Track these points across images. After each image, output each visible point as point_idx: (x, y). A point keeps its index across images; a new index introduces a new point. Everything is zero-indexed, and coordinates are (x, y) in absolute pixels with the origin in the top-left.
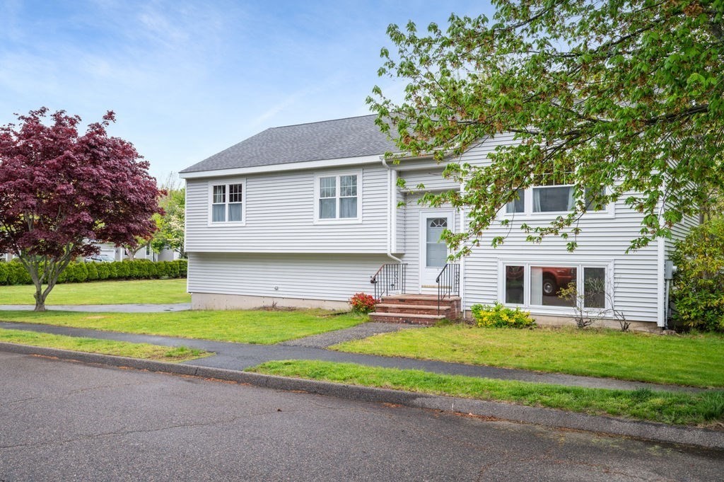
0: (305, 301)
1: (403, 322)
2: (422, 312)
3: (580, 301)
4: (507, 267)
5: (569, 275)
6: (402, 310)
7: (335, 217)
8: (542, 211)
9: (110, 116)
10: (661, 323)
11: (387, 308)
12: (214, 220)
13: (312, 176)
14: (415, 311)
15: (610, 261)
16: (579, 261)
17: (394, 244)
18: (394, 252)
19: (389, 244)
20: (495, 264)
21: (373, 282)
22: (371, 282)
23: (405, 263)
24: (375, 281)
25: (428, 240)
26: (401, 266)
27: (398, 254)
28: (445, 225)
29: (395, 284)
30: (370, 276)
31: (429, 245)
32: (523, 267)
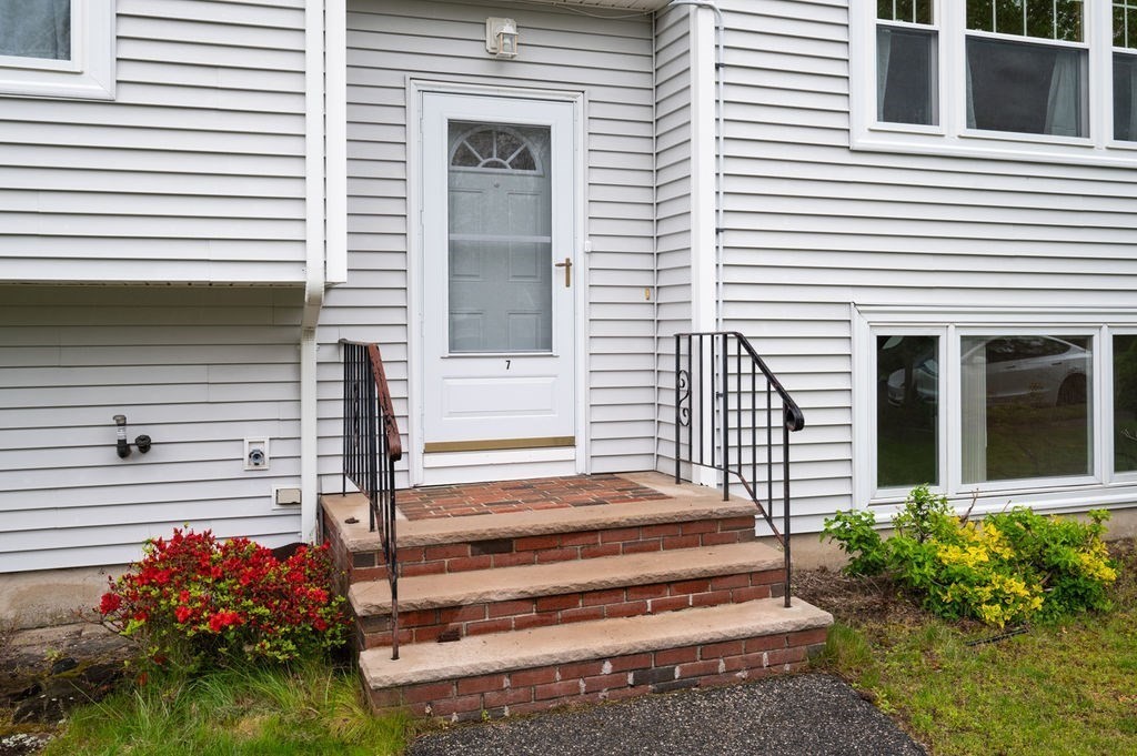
3: (1104, 452)
4: (880, 340)
6: (549, 608)
8: (989, 125)
11: (453, 609)
16: (1101, 316)
17: (339, 243)
18: (338, 274)
19: (313, 233)
20: (842, 331)
21: (133, 450)
22: (123, 450)
23: (334, 336)
24: (145, 445)
25: (451, 230)
26: (310, 353)
27: (328, 287)
28: (525, 162)
29: (265, 449)
30: (107, 416)
31: (454, 250)
32: (936, 338)
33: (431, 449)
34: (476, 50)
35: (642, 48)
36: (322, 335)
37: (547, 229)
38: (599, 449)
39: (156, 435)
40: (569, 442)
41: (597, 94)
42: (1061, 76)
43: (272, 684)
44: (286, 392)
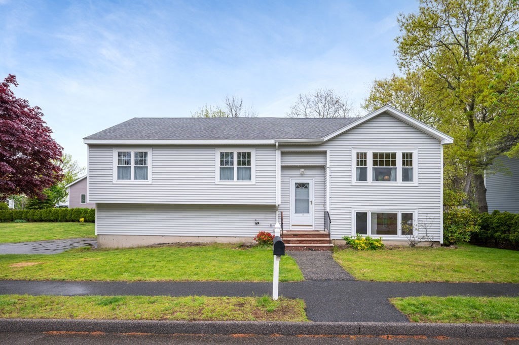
0: (200, 237)
1: (306, 250)
2: (315, 242)
3: (399, 231)
4: (357, 213)
5: (393, 217)
6: (301, 242)
7: (233, 180)
8: (376, 181)
9: (11, 79)
10: (442, 242)
11: (289, 241)
12: (119, 178)
13: (213, 150)
14: (310, 242)
15: (416, 209)
16: (399, 210)
17: (280, 199)
18: (280, 203)
19: (277, 199)
20: (350, 211)
21: (257, 223)
22: (256, 223)
23: (280, 211)
24: (258, 223)
25: (295, 197)
26: (277, 213)
27: (279, 205)
28: (306, 187)
29: (272, 224)
30: (254, 220)
31: (296, 200)
32: (366, 213)
33: (293, 226)
34: (299, 173)
35: (323, 171)
36: (279, 211)
37: (309, 197)
38: (316, 227)
39: (260, 222)
40: (312, 226)
41: (316, 178)
42: (393, 172)
43: (270, 246)
44: (274, 218)
